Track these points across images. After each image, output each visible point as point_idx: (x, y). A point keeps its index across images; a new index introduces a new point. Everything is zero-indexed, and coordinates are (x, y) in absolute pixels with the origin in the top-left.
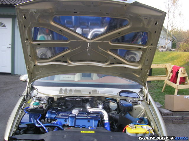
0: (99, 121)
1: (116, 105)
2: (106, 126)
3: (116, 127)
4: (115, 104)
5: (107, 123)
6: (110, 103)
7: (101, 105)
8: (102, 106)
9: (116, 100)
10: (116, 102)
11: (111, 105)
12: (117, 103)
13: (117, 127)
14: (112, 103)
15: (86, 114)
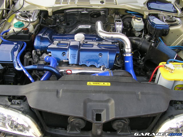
0: (117, 54)
1: (142, 24)
2: (128, 62)
3: (141, 62)
4: (141, 22)
5: (128, 57)
6: (133, 19)
7: (120, 24)
8: (121, 26)
9: (141, 15)
10: (141, 19)
11: (134, 24)
12: (144, 21)
13: (143, 62)
14: (136, 20)
15: (97, 41)
